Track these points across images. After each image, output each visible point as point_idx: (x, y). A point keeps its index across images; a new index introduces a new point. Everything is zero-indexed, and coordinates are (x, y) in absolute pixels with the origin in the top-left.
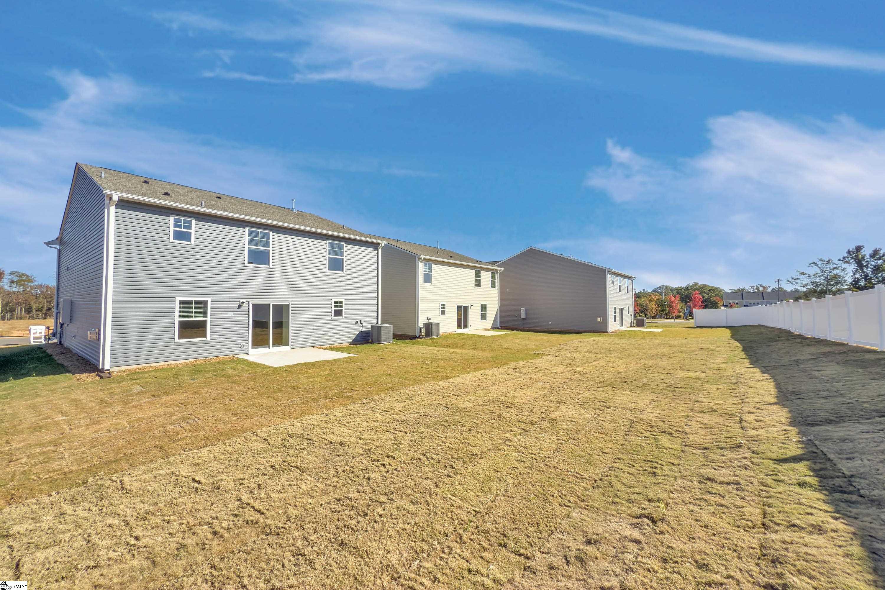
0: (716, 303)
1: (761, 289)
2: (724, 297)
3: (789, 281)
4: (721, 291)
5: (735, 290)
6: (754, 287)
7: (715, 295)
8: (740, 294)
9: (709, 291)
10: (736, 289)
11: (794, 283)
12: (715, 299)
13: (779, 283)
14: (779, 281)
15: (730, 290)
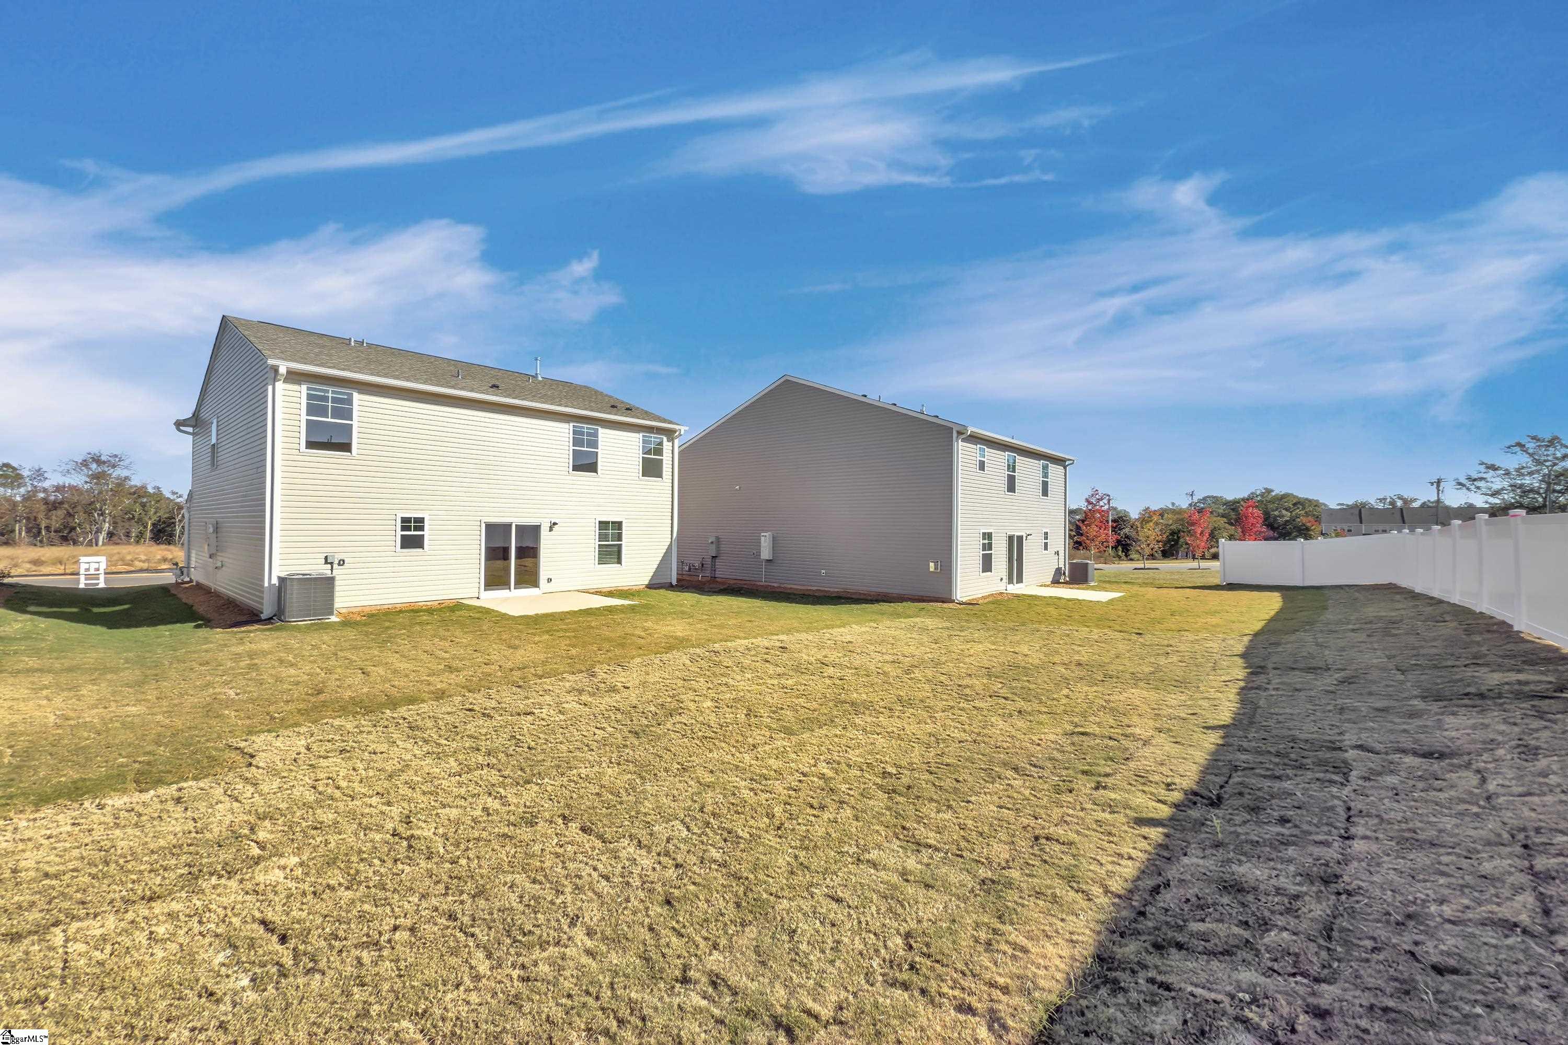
0: (1308, 529)
1: (1399, 503)
2: (1324, 517)
3: (1460, 484)
4: (1316, 504)
5: (1348, 505)
6: (1385, 499)
7: (1306, 513)
8: (1357, 512)
9: (1295, 505)
10: (1350, 503)
11: (1472, 487)
12: (1304, 520)
13: (1438, 486)
14: (1439, 482)
15: (1338, 504)
